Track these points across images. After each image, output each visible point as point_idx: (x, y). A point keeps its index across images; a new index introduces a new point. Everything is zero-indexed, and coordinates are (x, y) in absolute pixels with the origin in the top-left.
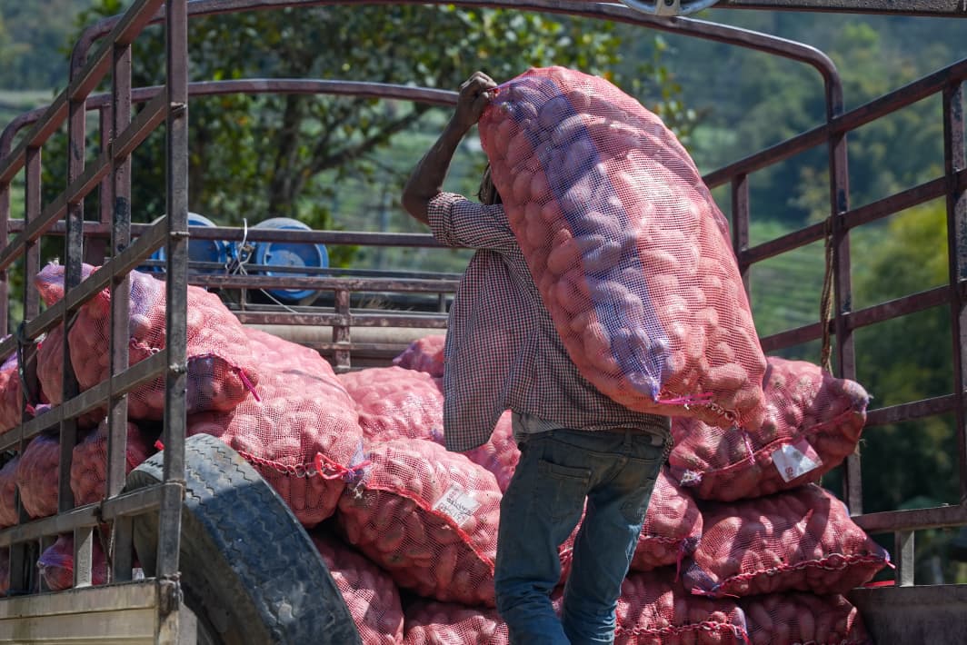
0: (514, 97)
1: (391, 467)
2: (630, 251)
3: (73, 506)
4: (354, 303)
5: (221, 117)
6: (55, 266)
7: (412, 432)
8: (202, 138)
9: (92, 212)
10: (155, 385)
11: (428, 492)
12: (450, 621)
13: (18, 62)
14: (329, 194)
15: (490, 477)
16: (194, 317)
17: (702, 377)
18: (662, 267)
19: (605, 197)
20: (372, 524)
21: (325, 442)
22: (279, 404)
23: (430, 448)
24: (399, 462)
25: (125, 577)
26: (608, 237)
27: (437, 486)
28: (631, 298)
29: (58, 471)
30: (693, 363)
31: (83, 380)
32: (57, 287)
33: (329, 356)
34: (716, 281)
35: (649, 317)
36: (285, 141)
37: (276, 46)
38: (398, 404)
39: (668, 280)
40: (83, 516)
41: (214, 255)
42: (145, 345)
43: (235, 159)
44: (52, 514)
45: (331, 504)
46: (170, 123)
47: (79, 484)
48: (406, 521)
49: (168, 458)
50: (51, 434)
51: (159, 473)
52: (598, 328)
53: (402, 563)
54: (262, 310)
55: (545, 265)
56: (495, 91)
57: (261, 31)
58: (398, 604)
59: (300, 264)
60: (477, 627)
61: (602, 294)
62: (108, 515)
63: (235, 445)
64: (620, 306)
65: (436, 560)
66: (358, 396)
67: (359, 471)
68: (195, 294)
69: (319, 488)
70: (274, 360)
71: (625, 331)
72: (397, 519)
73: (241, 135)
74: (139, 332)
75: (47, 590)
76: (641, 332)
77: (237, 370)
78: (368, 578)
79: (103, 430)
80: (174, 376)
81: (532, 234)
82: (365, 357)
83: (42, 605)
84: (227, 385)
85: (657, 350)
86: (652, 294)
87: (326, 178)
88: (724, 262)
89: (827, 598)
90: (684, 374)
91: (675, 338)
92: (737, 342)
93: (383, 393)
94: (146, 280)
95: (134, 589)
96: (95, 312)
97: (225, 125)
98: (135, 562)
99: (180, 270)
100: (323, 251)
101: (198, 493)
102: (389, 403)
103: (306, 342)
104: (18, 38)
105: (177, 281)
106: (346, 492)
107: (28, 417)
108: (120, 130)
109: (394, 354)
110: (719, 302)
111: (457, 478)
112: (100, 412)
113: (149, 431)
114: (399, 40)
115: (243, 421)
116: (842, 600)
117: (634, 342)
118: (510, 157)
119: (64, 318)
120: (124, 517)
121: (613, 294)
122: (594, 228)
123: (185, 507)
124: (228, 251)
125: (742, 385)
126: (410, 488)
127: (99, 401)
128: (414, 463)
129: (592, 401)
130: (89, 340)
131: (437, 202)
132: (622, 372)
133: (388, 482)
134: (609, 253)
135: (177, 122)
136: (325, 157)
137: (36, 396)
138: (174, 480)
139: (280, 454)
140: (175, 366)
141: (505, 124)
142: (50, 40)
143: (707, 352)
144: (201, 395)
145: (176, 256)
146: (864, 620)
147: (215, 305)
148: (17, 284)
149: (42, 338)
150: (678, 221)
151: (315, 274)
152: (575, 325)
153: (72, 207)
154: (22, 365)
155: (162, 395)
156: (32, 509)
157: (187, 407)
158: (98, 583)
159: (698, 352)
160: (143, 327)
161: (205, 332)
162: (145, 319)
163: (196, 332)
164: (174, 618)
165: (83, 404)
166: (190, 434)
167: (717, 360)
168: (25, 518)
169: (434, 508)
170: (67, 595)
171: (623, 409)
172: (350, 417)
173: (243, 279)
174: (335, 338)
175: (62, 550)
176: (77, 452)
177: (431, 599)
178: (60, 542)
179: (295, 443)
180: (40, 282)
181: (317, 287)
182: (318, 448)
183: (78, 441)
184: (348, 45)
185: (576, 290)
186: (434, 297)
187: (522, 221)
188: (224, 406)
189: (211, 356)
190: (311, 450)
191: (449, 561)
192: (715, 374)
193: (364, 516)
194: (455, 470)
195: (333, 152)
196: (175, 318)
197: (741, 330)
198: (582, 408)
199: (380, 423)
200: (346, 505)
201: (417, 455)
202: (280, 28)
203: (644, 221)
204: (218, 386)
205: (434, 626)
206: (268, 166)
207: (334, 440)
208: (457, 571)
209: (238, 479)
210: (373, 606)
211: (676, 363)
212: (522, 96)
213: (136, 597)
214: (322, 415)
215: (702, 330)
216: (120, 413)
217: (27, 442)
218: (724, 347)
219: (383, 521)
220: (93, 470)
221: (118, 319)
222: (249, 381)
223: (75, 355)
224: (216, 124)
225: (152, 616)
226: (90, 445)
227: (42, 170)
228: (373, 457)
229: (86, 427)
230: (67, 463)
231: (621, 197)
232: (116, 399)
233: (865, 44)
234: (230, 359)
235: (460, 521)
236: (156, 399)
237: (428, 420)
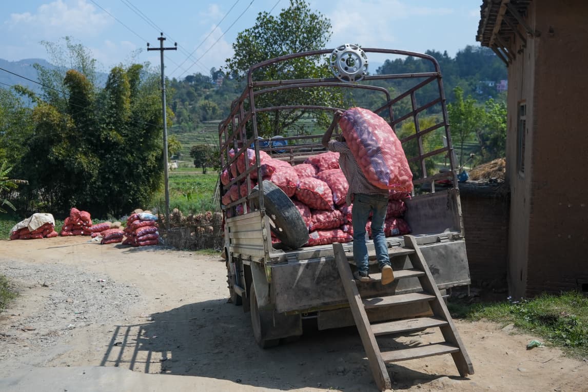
0: (347, 115)
1: (305, 184)
2: (379, 150)
3: (241, 198)
4: (294, 152)
5: (262, 119)
6: (232, 150)
7: (308, 176)
8: (259, 123)
9: (239, 138)
10: (255, 171)
11: (313, 188)
12: (321, 214)
13: (221, 114)
14: (286, 132)
15: (326, 183)
16: (261, 157)
17: (398, 180)
18: (386, 153)
19: (372, 137)
20: (302, 195)
21: (291, 180)
22: (281, 173)
23: (312, 179)
24: (307, 182)
25: (254, 211)
26: (373, 147)
27: (315, 187)
28: (380, 161)
29: (238, 191)
30: (396, 176)
31: (240, 172)
32: (233, 154)
33: (290, 163)
34: (400, 156)
35: (384, 165)
36: (276, 122)
37: (272, 103)
38: (305, 171)
39: (388, 156)
40: (244, 199)
41: (264, 145)
42: (252, 164)
43: (267, 127)
44: (238, 200)
45: (294, 192)
46: (252, 117)
47: (242, 193)
48: (309, 194)
49: (259, 186)
50: (235, 184)
51: (258, 189)
52: (372, 169)
53: (310, 203)
54: (275, 155)
55: (358, 155)
56: (342, 114)
57: (269, 100)
58: (309, 211)
59: (282, 145)
60: (326, 214)
61: (373, 161)
62: (249, 198)
63: (273, 182)
64: (378, 164)
65: (316, 202)
66: (297, 170)
67: (299, 185)
68: (261, 152)
69: (291, 189)
70: (278, 165)
71: (379, 169)
72: (308, 194)
73: (267, 122)
74: (250, 161)
75: (238, 215)
76: (383, 169)
77: (271, 167)
78: (303, 206)
79: (245, 182)
80: (258, 168)
81: (354, 148)
82: (297, 162)
83: (238, 218)
84: (270, 170)
85: (387, 173)
86: (385, 160)
87: (285, 129)
88: (401, 151)
89: (397, 201)
90: (394, 179)
91: (391, 170)
92: (405, 170)
93: (302, 169)
94: (251, 150)
95: (256, 213)
96: (241, 158)
97: (264, 120)
98: (255, 208)
99: (258, 147)
100: (286, 141)
101: (266, 192)
102: (303, 171)
103: (285, 160)
104: (221, 109)
105: (257, 149)
106: (296, 190)
107: (230, 181)
108: (242, 119)
109: (303, 161)
110: (400, 161)
111: (319, 184)
112: (245, 178)
113: (255, 181)
114: (297, 99)
115: (274, 177)
116: (400, 201)
117: (381, 172)
118: (348, 130)
119: (235, 160)
120: (252, 199)
121: (375, 161)
122: (369, 145)
123: (264, 195)
124: (267, 144)
125: (407, 181)
126: (309, 187)
127: (244, 176)
128: (310, 182)
129: (371, 187)
130: (241, 164)
131: (330, 142)
132: (379, 180)
133: (305, 187)
134: (373, 151)
135: (253, 116)
136: (285, 125)
137: (232, 177)
138: (261, 189)
139: (282, 183)
140: (258, 166)
141: (346, 121)
142: (227, 109)
143: (399, 173)
144: (264, 173)
145: (256, 144)
146: (405, 204)
147: (266, 154)
148: (226, 157)
149: (231, 165)
150: (389, 142)
151: (286, 146)
152: (366, 169)
153: (234, 137)
154: (228, 171)
155: (257, 173)
156: (233, 199)
157: (262, 175)
158: (248, 213)
159: (397, 173)
160: (251, 160)
161: (264, 160)
162: (252, 158)
163: (262, 160)
164: (264, 217)
165: (241, 177)
166: (263, 180)
167: (401, 175)
168: (232, 201)
169: (315, 191)
170: (243, 215)
171: (379, 188)
172: (296, 174)
173: (270, 149)
174: (291, 159)
175: (240, 207)
176: (241, 187)
177: (316, 210)
178: (240, 205)
179: (285, 180)
180: (230, 153)
181: (286, 149)
182: (290, 181)
183: (241, 184)
184: (287, 101)
185: (366, 160)
186: (310, 149)
187: (351, 145)
188: (270, 174)
189: (266, 165)
190: (288, 182)
191: (319, 202)
192: (401, 178)
193: (301, 194)
194: (318, 183)
195: (286, 123)
196: (257, 156)
197: (406, 168)
198: (369, 189)
199: (302, 175)
200: (297, 192)
201: (310, 180)
202: (273, 99)
203: (381, 142)
204: (268, 170)
205: (318, 215)
206: (273, 128)
207: (293, 179)
208: (321, 203)
209: (274, 188)
210: (304, 212)
211: (392, 176)
212: (349, 115)
213: (257, 214)
214: (290, 174)
215: (397, 168)
216: (249, 178)
217: (231, 186)
218: (403, 172)
219: (305, 195)
220: (245, 190)
221: (246, 159)
222: (274, 169)
223: (238, 167)
224: (262, 120)
225: (260, 218)
226: (243, 185)
227: (228, 134)
228: (301, 182)
229: (242, 182)
230: (239, 189)
231: (376, 137)
232: (248, 175)
233: (393, 91)
234: (270, 165)
235: (321, 193)
236: (256, 174)
237: (312, 174)
